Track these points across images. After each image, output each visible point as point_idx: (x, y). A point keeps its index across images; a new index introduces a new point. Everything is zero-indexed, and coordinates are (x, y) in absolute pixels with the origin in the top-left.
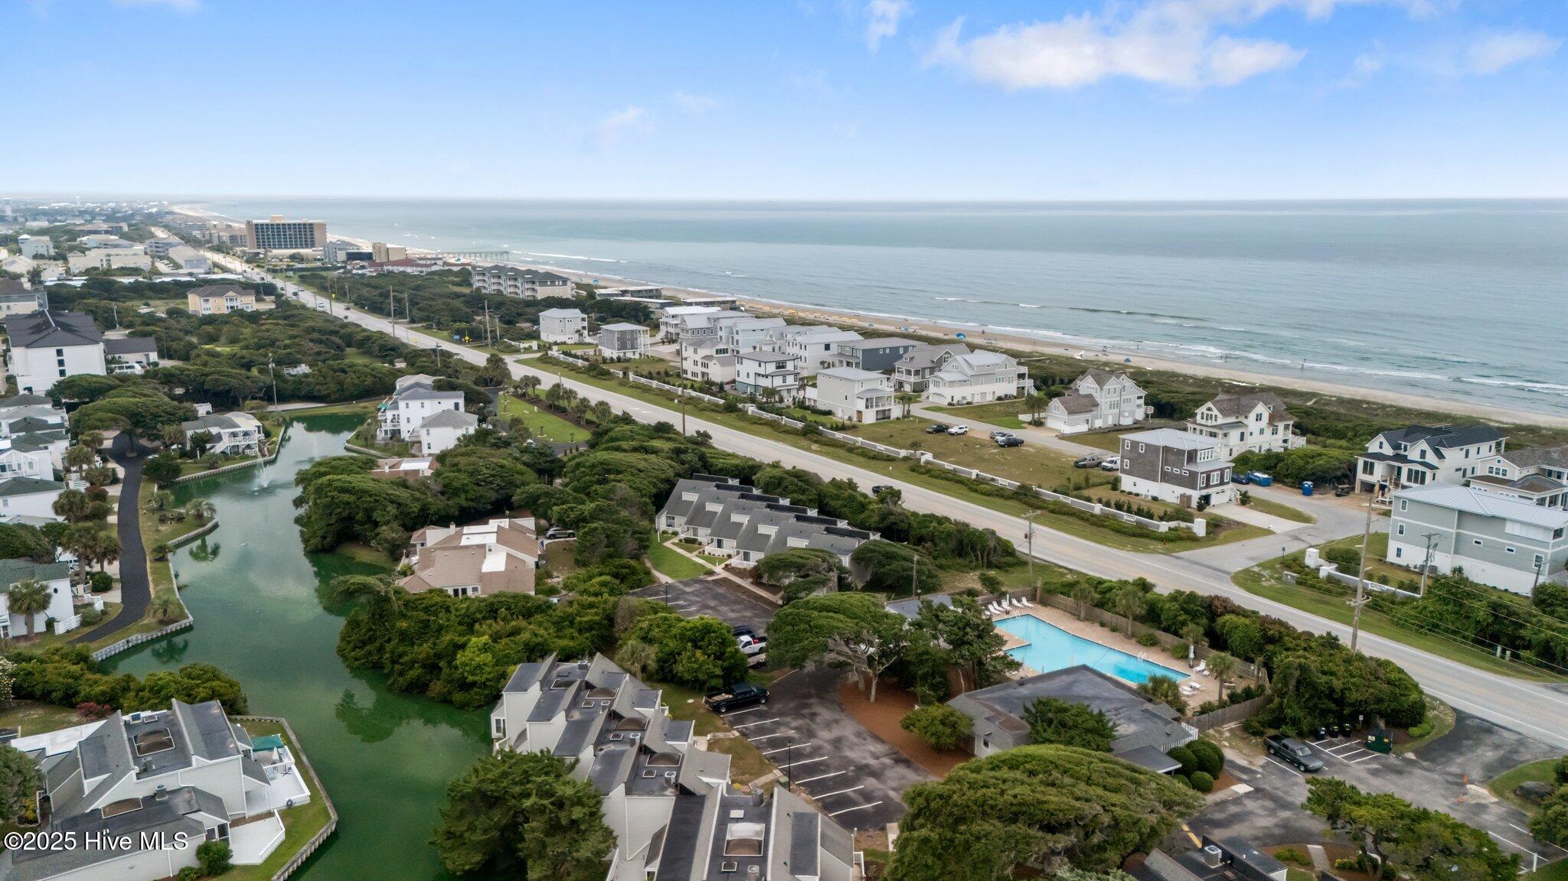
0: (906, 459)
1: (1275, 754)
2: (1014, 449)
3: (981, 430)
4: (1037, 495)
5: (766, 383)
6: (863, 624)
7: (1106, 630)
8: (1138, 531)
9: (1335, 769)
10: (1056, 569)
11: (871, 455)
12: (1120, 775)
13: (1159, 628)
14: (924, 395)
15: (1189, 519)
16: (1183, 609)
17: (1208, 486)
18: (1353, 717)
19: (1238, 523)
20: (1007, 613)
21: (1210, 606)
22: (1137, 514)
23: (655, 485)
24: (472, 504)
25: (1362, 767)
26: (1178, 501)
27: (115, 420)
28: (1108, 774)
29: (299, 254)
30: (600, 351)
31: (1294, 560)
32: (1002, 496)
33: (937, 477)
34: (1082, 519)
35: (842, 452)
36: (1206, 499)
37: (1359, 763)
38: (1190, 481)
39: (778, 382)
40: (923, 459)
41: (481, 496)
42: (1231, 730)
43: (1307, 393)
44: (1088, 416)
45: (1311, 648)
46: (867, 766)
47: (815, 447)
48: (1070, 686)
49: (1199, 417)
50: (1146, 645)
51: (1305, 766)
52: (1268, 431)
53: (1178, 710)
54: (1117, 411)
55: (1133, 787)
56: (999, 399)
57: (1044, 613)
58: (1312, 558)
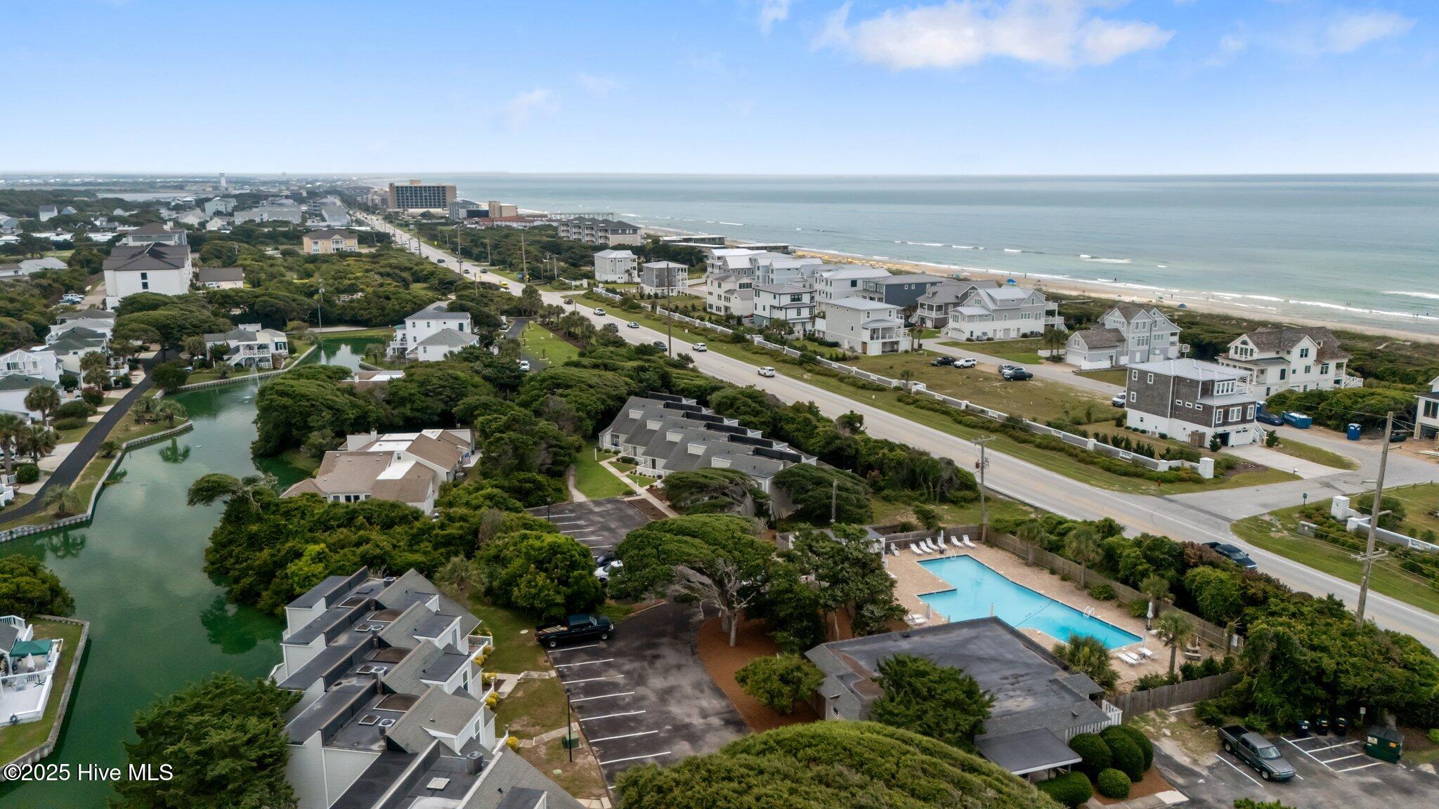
0: (897, 389)
1: (1232, 752)
2: (1020, 383)
3: (989, 364)
4: (1026, 429)
5: (780, 315)
6: (721, 551)
7: (1056, 578)
8: (1132, 469)
9: (1313, 779)
10: (1020, 507)
11: (860, 384)
12: (943, 774)
13: (1117, 579)
14: (944, 330)
15: (1195, 458)
16: (1146, 556)
17: (1225, 423)
18: (1351, 709)
19: (1257, 466)
20: (942, 552)
21: (1181, 554)
22: (1135, 451)
23: (603, 402)
24: (417, 414)
25: (1353, 779)
26: (1187, 439)
27: (145, 331)
28: (924, 771)
29: (428, 212)
30: (642, 288)
31: (1318, 509)
32: (988, 429)
33: (923, 408)
34: (1071, 455)
35: (833, 381)
36: (1224, 438)
37: (1350, 773)
38: (1204, 416)
39: (792, 314)
40: (914, 389)
41: (427, 407)
42: (1179, 715)
43: (1378, 338)
44: (1113, 352)
45: (1302, 614)
46: (687, 726)
47: (806, 376)
48: (968, 641)
49: (1232, 352)
50: (1098, 599)
51: (1270, 773)
52: (1316, 370)
53: (1102, 684)
54: (1146, 347)
55: (957, 793)
56: (1025, 336)
57: (987, 555)
58: (1340, 507)
